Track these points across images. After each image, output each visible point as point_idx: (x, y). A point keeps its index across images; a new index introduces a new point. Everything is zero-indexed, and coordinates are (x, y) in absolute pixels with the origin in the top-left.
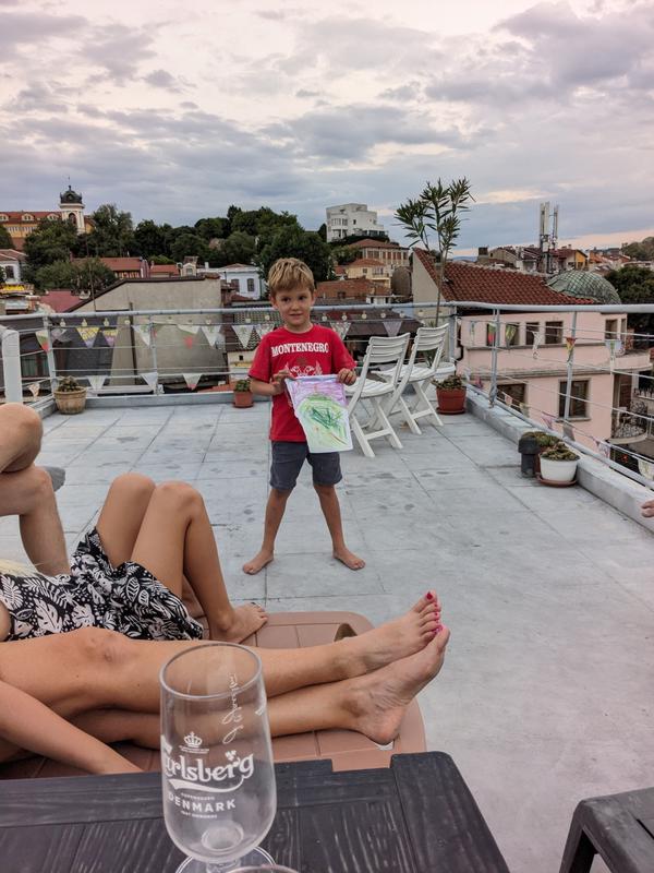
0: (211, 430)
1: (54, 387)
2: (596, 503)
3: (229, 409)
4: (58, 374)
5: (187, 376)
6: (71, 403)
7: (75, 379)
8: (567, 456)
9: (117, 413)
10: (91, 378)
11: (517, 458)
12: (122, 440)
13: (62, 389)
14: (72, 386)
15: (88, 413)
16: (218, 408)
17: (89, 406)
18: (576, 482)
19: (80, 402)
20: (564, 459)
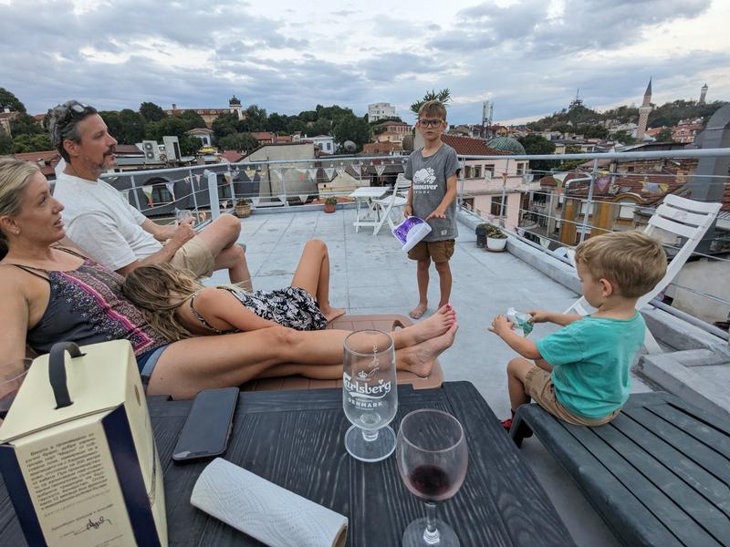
0: (314, 225)
1: (235, 204)
2: (516, 260)
3: (323, 213)
4: (236, 196)
5: (300, 196)
6: (243, 212)
7: (245, 199)
8: (502, 236)
9: (266, 217)
10: (252, 198)
11: (475, 237)
12: (270, 230)
13: (238, 205)
14: (243, 203)
15: (251, 217)
16: (317, 213)
17: (252, 213)
18: (505, 250)
19: (248, 211)
20: (500, 237)
